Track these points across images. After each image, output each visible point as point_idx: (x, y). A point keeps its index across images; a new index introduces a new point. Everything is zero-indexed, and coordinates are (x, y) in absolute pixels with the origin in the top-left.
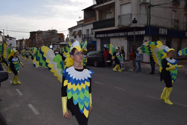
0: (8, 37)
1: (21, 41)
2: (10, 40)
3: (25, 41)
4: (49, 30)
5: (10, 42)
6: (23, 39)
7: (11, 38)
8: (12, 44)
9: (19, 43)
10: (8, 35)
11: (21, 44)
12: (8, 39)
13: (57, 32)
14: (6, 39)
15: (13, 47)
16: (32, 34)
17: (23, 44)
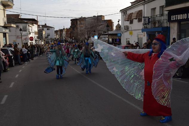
0: (45, 26)
1: (61, 31)
2: (47, 29)
3: (65, 31)
4: (94, 16)
5: (48, 31)
6: (64, 28)
7: (49, 28)
8: (49, 35)
9: (59, 33)
10: (46, 24)
11: (61, 35)
12: (45, 29)
13: (104, 19)
14: (43, 29)
15: (51, 38)
16: (74, 22)
17: (63, 35)
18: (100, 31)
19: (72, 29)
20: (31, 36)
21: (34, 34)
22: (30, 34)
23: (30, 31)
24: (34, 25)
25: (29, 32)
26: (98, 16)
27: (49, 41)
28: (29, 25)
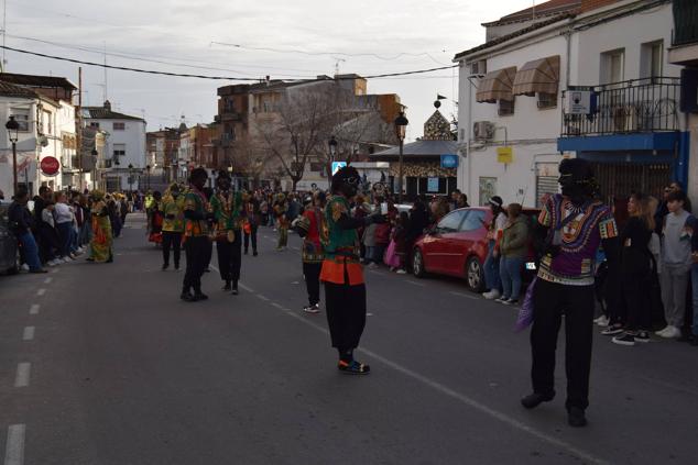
0: (104, 112)
1: (172, 135)
2: (116, 127)
3: (193, 136)
4: (322, 78)
5: (117, 137)
6: (183, 125)
7: (120, 120)
8: (123, 153)
9: (160, 145)
10: (107, 104)
11: (170, 153)
12: (106, 125)
13: (364, 89)
14: (98, 125)
15: (130, 166)
16: (231, 98)
17: (180, 152)
18: (347, 141)
19: (221, 128)
20: (46, 152)
21: (59, 143)
22: (44, 143)
23: (46, 132)
24: (60, 107)
25: (40, 135)
26: (338, 78)
27: (120, 178)
28: (39, 106)
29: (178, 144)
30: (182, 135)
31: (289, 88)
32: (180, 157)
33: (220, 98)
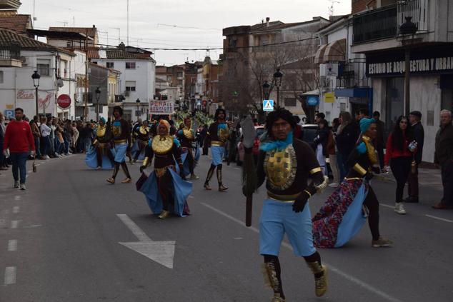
0: (119, 53)
2: (128, 66)
3: (205, 73)
4: (317, 19)
5: (127, 75)
6: (208, 58)
7: (132, 61)
8: (134, 89)
12: (119, 65)
14: (112, 64)
15: (138, 101)
16: (234, 38)
17: (196, 87)
19: (226, 64)
20: (63, 91)
21: (73, 84)
22: (60, 85)
23: (62, 75)
24: (75, 55)
25: (58, 78)
27: (130, 111)
28: (58, 57)
29: (195, 80)
30: (199, 70)
31: (283, 30)
32: (197, 92)
33: (225, 37)
